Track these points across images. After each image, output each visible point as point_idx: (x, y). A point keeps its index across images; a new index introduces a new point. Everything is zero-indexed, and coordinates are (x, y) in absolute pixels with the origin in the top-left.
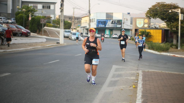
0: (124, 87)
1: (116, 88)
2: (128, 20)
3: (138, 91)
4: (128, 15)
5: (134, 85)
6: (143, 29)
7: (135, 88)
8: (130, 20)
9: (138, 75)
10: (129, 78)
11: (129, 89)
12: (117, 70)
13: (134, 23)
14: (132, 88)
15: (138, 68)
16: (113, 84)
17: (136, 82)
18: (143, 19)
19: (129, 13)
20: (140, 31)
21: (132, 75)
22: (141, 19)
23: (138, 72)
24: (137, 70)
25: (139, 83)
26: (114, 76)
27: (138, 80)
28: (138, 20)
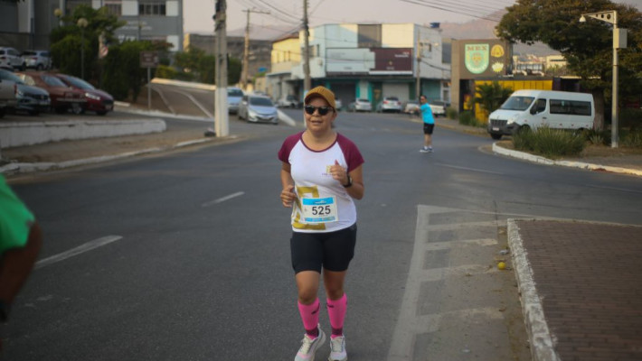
0: (472, 267)
1: (449, 271)
2: (433, 49)
3: (520, 276)
4: (434, 31)
5: (501, 261)
6: (489, 79)
7: (504, 269)
8: (440, 49)
9: (501, 232)
10: (478, 241)
11: (488, 274)
12: (433, 219)
13: (455, 58)
14: (494, 270)
15: (496, 211)
16: (437, 259)
17: (503, 254)
18: (487, 46)
19: (436, 25)
20: (480, 87)
21: (486, 233)
22: (481, 46)
23: (500, 223)
24: (496, 218)
25: (516, 254)
26: (431, 238)
27: (507, 248)
28: (469, 48)
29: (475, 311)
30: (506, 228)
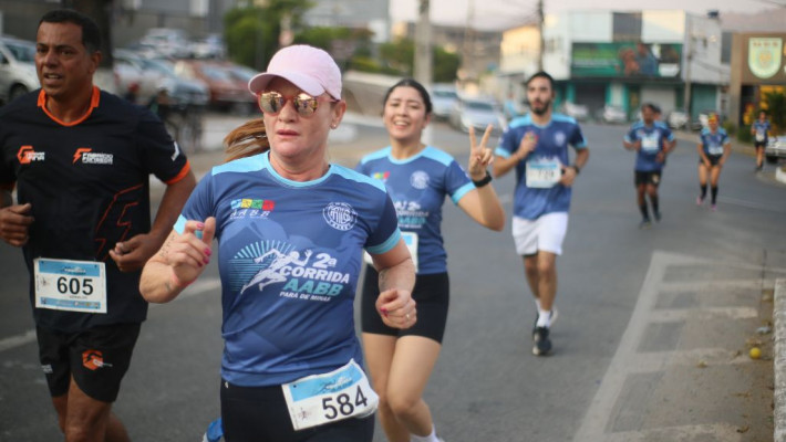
0: (710, 351)
1: (675, 357)
2: (710, 46)
3: (777, 377)
4: (712, 23)
5: (756, 346)
6: (780, 84)
7: (758, 358)
8: (719, 45)
9: (766, 297)
10: (728, 311)
11: (734, 365)
12: (672, 274)
13: (736, 57)
14: (744, 359)
15: (764, 265)
16: (663, 337)
17: (761, 333)
18: (779, 41)
19: (714, 15)
20: (767, 95)
21: (743, 298)
22: (771, 41)
23: (767, 284)
24: (763, 275)
25: (778, 338)
26: (661, 302)
27: (771, 324)
28: (755, 44)
29: (699, 429)
30: (773, 291)
